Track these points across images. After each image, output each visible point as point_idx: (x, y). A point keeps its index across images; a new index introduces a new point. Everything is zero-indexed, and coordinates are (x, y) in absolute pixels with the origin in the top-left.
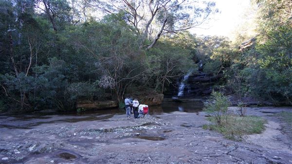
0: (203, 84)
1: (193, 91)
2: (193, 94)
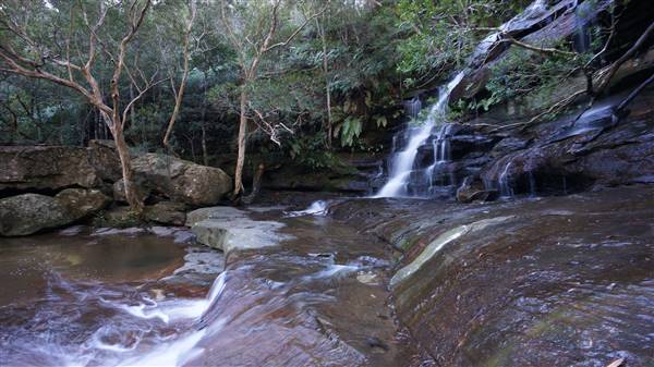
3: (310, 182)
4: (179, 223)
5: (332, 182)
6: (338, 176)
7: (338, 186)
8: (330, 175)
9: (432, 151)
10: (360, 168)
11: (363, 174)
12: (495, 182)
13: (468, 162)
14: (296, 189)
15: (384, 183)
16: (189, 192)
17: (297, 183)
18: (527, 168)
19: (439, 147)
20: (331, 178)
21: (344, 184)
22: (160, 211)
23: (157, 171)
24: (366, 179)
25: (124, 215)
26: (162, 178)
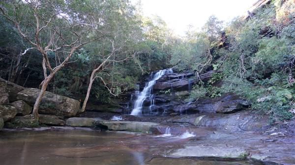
0: (177, 94)
1: (158, 107)
2: (157, 113)
3: (99, 108)
4: (63, 124)
5: (109, 109)
6: (112, 107)
7: (112, 111)
8: (109, 106)
9: (150, 102)
10: (120, 105)
12: (179, 111)
13: (163, 106)
15: (131, 111)
16: (69, 110)
17: (94, 108)
18: (186, 109)
19: (152, 101)
20: (109, 107)
21: (114, 110)
22: (52, 119)
23: (49, 99)
24: (123, 109)
25: (32, 121)
26: (54, 103)
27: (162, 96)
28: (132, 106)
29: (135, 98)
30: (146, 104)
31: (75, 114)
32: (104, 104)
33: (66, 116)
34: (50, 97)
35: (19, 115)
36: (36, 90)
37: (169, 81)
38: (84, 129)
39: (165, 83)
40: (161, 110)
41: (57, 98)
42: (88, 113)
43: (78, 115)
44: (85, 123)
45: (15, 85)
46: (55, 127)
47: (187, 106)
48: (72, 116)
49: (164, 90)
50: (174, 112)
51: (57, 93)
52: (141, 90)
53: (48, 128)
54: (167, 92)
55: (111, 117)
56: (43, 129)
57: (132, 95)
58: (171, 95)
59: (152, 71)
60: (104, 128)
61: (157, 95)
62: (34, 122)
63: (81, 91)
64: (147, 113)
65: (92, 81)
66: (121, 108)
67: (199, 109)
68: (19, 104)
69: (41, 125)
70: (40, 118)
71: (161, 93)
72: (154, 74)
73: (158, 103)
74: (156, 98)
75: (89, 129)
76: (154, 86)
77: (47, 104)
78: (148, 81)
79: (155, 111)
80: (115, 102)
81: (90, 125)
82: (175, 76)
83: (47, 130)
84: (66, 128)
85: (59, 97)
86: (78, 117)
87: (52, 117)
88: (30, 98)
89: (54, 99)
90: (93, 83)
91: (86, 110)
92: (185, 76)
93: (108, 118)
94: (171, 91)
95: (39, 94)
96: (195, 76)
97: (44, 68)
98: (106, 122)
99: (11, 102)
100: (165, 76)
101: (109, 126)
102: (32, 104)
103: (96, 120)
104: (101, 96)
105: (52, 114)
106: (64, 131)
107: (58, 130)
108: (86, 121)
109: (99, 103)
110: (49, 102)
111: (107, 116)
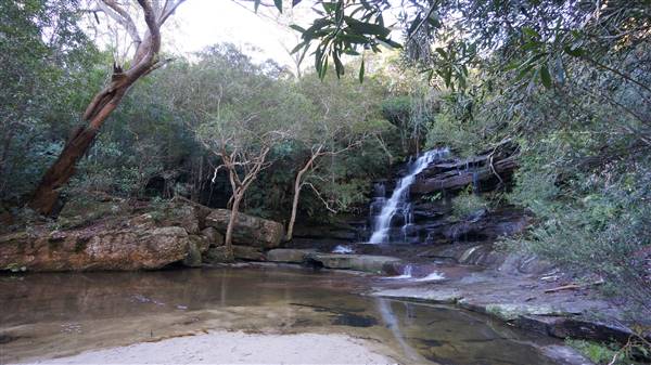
1: (418, 227)
2: (416, 239)
3: (316, 232)
4: (263, 259)
5: (333, 233)
6: (337, 229)
7: (337, 236)
8: (330, 228)
10: (352, 225)
11: (354, 228)
12: (451, 237)
13: (426, 226)
14: (306, 237)
15: (370, 235)
16: (269, 239)
17: (307, 233)
18: (465, 231)
20: (331, 230)
21: (341, 234)
22: (249, 251)
23: (242, 224)
24: (356, 232)
25: (226, 254)
26: (249, 229)
27: (426, 206)
28: (371, 226)
29: (378, 211)
30: (397, 222)
31: (277, 244)
32: (323, 224)
33: (267, 248)
34: (243, 221)
35: (212, 246)
36: (225, 211)
37: (439, 176)
38: (291, 266)
39: (431, 180)
40: (423, 233)
41: (252, 221)
42: (298, 240)
43: (282, 245)
44: (292, 258)
45: (202, 207)
46: (254, 263)
47: (467, 226)
48: (274, 248)
49: (429, 194)
50: (444, 237)
51: (251, 214)
52: (389, 195)
53: (246, 264)
54: (434, 198)
55: (334, 247)
56: (240, 265)
57: (371, 207)
58: (444, 203)
59: (410, 153)
60: (317, 265)
61: (418, 204)
62: (229, 255)
63: (284, 205)
64: (398, 239)
65: (297, 190)
66: (352, 231)
67: (487, 232)
68: (209, 233)
69: (237, 259)
70: (235, 250)
71: (424, 201)
72: (414, 160)
73: (418, 219)
74: (416, 210)
75: (298, 267)
76: (411, 187)
77: (240, 232)
78: (401, 176)
79: (414, 235)
80: (342, 221)
81: (300, 260)
82: (451, 166)
83: (245, 267)
84: (268, 264)
85: (254, 219)
86: (284, 248)
87: (249, 249)
88: (219, 223)
89: (249, 225)
90: (301, 192)
91: (294, 236)
92: (470, 164)
93: (329, 249)
94: (442, 196)
95: (230, 217)
96: (486, 166)
97: (233, 183)
98: (320, 256)
99: (202, 229)
100: (434, 165)
101: (324, 263)
102: (223, 232)
103: (307, 252)
104: (317, 212)
105: (248, 245)
106: (266, 268)
107: (258, 267)
108: (294, 253)
109: (314, 224)
110: (242, 228)
111: (327, 247)
